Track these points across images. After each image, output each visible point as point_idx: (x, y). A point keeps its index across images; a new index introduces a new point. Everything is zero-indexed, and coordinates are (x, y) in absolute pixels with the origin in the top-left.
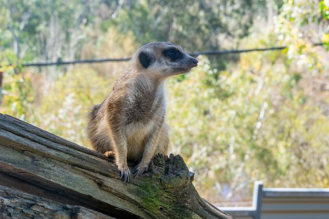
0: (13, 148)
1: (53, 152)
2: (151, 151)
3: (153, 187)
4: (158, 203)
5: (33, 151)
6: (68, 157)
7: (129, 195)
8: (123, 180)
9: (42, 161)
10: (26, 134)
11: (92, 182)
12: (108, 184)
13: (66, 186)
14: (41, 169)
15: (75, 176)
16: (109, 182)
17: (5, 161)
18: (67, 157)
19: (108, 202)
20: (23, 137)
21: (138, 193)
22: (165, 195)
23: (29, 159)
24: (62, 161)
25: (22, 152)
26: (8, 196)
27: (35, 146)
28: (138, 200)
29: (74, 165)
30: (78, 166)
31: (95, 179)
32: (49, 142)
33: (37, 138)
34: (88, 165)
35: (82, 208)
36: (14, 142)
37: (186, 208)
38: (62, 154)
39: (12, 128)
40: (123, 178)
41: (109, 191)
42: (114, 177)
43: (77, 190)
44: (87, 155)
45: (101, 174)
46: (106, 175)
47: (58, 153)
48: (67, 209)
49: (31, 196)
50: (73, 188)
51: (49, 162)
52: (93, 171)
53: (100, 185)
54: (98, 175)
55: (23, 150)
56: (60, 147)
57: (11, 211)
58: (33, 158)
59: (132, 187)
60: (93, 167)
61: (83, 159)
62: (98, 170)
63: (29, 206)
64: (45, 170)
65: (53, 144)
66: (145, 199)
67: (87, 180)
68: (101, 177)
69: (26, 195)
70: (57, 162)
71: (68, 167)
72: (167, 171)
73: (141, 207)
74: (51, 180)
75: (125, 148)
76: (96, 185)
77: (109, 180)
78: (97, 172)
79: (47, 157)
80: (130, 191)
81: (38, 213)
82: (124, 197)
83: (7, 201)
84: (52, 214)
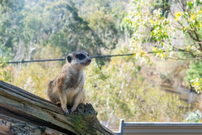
0: (15, 100)
1: (33, 102)
2: (77, 102)
3: (79, 118)
4: (81, 126)
5: (25, 101)
7: (68, 122)
8: (65, 115)
9: (29, 106)
10: (21, 94)
11: (51, 116)
12: (59, 117)
13: (39, 117)
14: (28, 110)
15: (43, 113)
16: (59, 116)
17: (12, 106)
18: (40, 104)
19: (58, 125)
20: (20, 95)
21: (72, 121)
22: (84, 122)
23: (23, 105)
24: (37, 106)
25: (20, 102)
26: (14, 122)
27: (25, 99)
28: (72, 124)
29: (43, 108)
30: (45, 108)
31: (52, 115)
32: (31, 97)
33: (26, 95)
34: (49, 108)
35: (47, 128)
36: (16, 97)
37: (94, 128)
38: (37, 103)
39: (15, 91)
40: (65, 114)
41: (59, 120)
42: (61, 114)
43: (44, 119)
44: (49, 103)
45: (55, 112)
46: (57, 113)
47: (36, 102)
48: (40, 128)
49: (24, 122)
50: (42, 119)
51: (32, 106)
52: (51, 111)
53: (55, 117)
54: (54, 113)
55: (20, 101)
56: (36, 99)
57: (15, 129)
58: (24, 104)
59: (69, 118)
60: (51, 109)
61: (47, 105)
62: (54, 110)
63: (23, 127)
64: (30, 110)
65: (33, 98)
66: (75, 124)
67: (48, 115)
68: (55, 114)
69: (21, 121)
70: (35, 107)
71: (40, 109)
72: (85, 111)
73: (73, 128)
74: (33, 115)
75: (66, 100)
76: (53, 117)
78: (53, 111)
79: (31, 104)
80: (68, 120)
81: (27, 130)
82: (65, 123)
83: (13, 124)
84: (34, 130)
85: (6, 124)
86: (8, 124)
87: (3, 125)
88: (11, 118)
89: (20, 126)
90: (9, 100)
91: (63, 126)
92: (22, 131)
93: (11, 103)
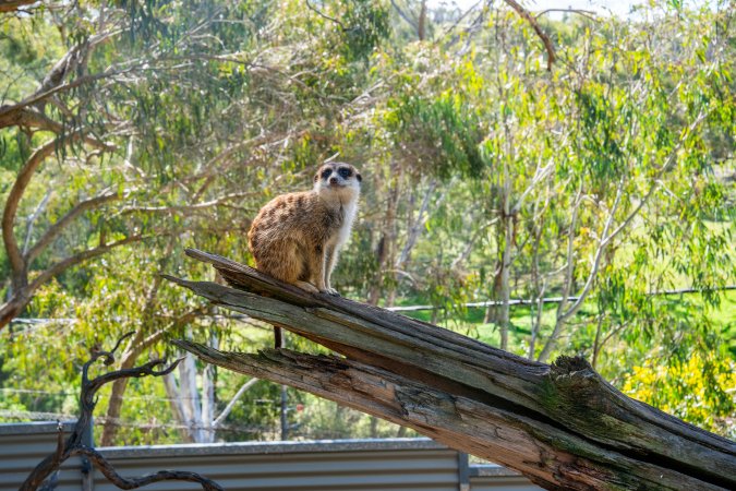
1: (441, 350)
4: (556, 401)
5: (423, 349)
6: (458, 354)
7: (525, 392)
9: (433, 357)
11: (485, 378)
12: (501, 381)
13: (455, 379)
14: (430, 364)
15: (465, 371)
16: (502, 378)
17: (396, 355)
19: (503, 396)
20: (413, 336)
21: (535, 391)
22: (561, 394)
23: (419, 355)
24: (451, 358)
26: (401, 384)
27: (422, 344)
28: (535, 397)
29: (463, 361)
30: (467, 362)
31: (487, 376)
34: (479, 362)
37: (590, 408)
38: (451, 352)
39: (404, 329)
41: (502, 386)
43: (468, 383)
45: (495, 371)
46: (501, 373)
47: (448, 351)
49: (421, 385)
50: (463, 382)
51: (439, 358)
52: (486, 368)
53: (493, 380)
54: (491, 372)
55: (414, 348)
56: (452, 345)
57: (401, 396)
58: (423, 354)
59: (529, 384)
60: (484, 364)
61: (475, 357)
62: (491, 368)
63: (417, 393)
64: (434, 365)
65: (445, 343)
66: (543, 398)
67: (479, 376)
68: (494, 374)
70: (446, 359)
71: (458, 363)
73: (539, 404)
74: (440, 373)
76: (489, 381)
77: (503, 376)
80: (526, 388)
81: (425, 400)
82: (519, 394)
83: (398, 388)
84: (438, 402)
85: (385, 386)
86: (390, 386)
87: (382, 388)
88: (395, 377)
89: (411, 392)
90: (390, 344)
91: (516, 400)
92: (415, 401)
93: (395, 351)
